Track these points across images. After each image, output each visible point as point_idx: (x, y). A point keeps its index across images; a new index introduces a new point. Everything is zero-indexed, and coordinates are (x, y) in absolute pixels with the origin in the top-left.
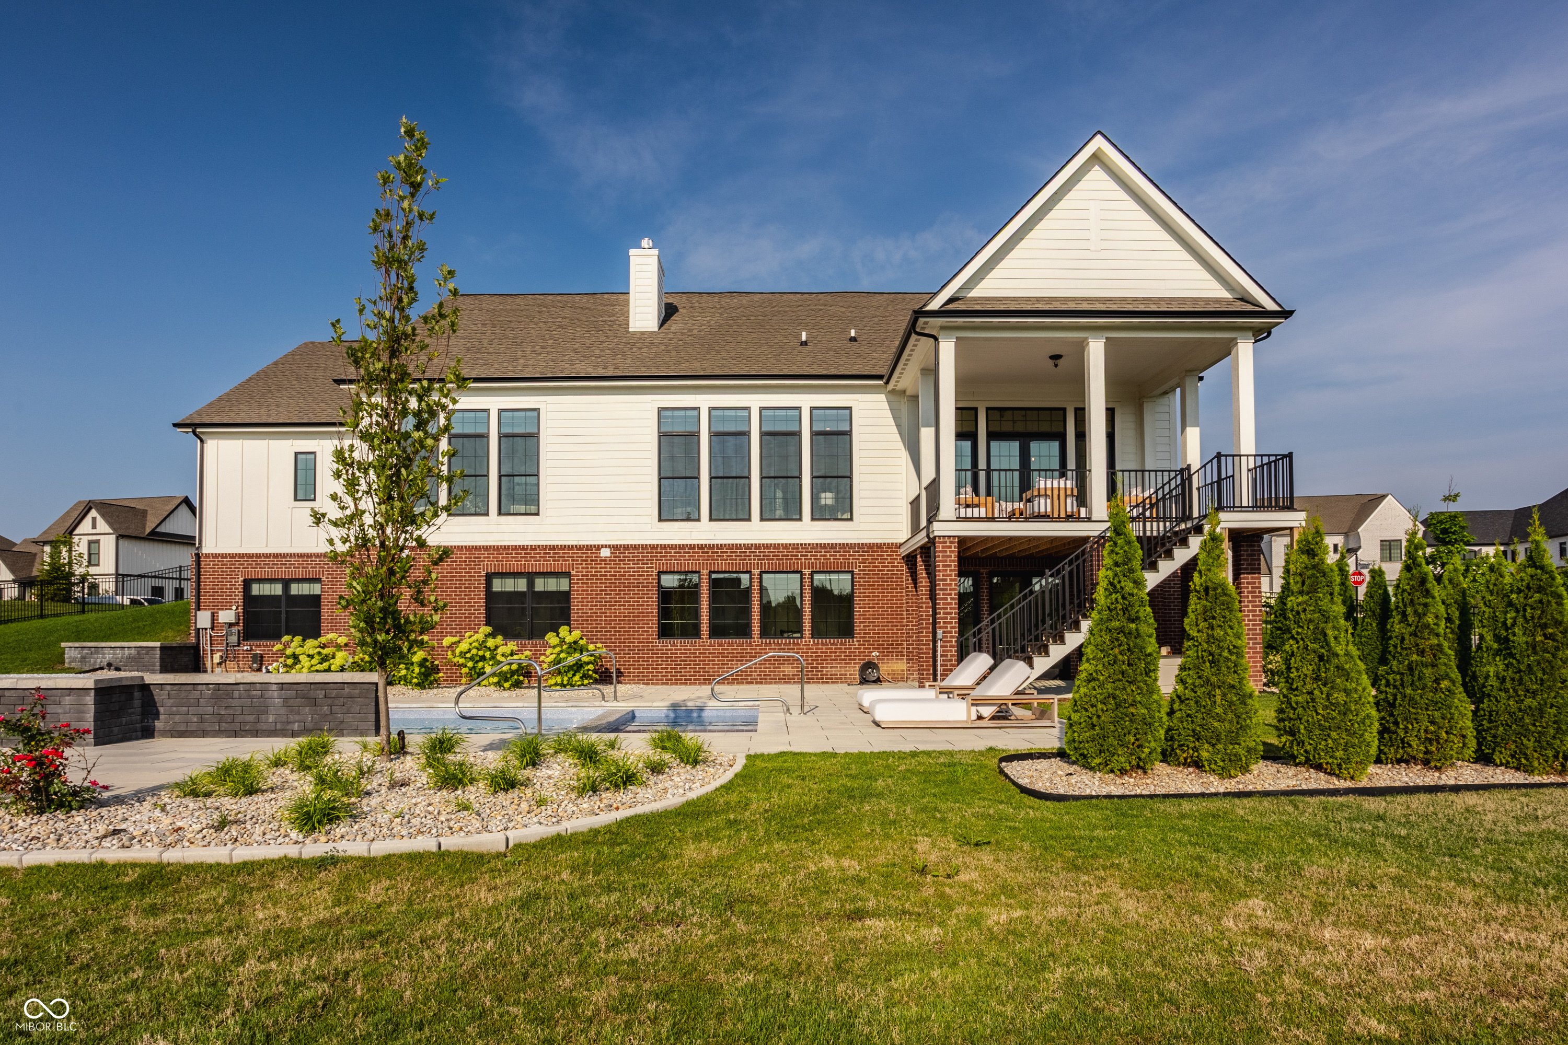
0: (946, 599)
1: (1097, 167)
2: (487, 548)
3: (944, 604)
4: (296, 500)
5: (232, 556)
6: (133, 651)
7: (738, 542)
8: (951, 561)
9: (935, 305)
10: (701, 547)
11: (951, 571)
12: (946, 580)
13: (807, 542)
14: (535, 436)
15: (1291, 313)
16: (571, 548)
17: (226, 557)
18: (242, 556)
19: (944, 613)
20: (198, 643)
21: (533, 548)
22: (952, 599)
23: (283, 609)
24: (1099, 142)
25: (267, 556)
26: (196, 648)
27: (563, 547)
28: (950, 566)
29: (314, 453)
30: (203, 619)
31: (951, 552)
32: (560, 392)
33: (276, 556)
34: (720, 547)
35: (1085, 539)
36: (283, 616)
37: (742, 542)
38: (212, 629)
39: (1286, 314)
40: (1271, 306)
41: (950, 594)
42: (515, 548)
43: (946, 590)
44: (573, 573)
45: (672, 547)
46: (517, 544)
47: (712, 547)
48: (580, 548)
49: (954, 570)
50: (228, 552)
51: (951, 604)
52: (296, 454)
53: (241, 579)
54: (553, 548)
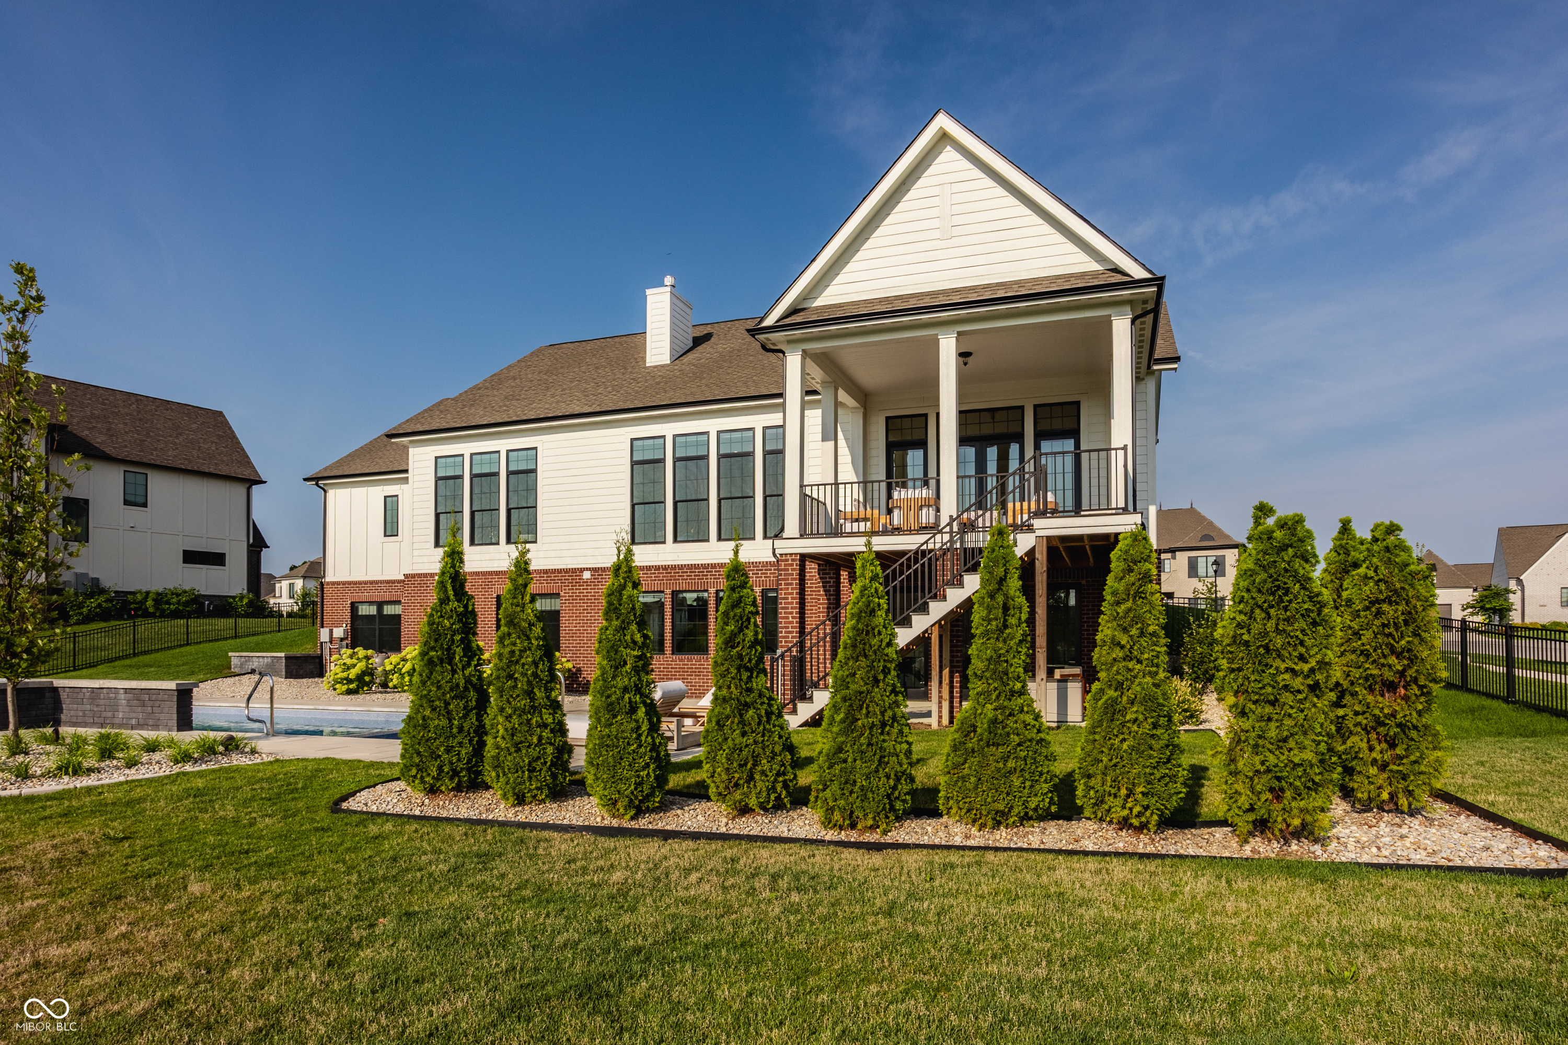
0: (788, 618)
1: (949, 148)
2: (497, 573)
3: (785, 623)
4: (385, 535)
5: (344, 583)
6: (269, 660)
7: (697, 562)
8: (792, 579)
9: (769, 321)
10: (665, 568)
11: (792, 589)
12: (787, 598)
13: (758, 560)
14: (533, 472)
15: (1164, 278)
16: (560, 571)
17: (340, 584)
18: (350, 583)
19: (786, 632)
20: (322, 654)
22: (793, 618)
23: (377, 627)
24: (943, 121)
25: (366, 583)
26: (320, 657)
27: (554, 571)
28: (791, 584)
29: (397, 496)
30: (324, 635)
31: (793, 570)
32: (553, 431)
33: (372, 582)
34: (682, 567)
35: (902, 553)
36: (377, 632)
37: (700, 562)
38: (331, 642)
41: (792, 613)
43: (787, 608)
44: (562, 594)
45: (641, 569)
47: (674, 567)
48: (567, 571)
49: (796, 589)
50: (339, 580)
51: (792, 622)
52: (385, 497)
53: (350, 602)
54: (546, 571)
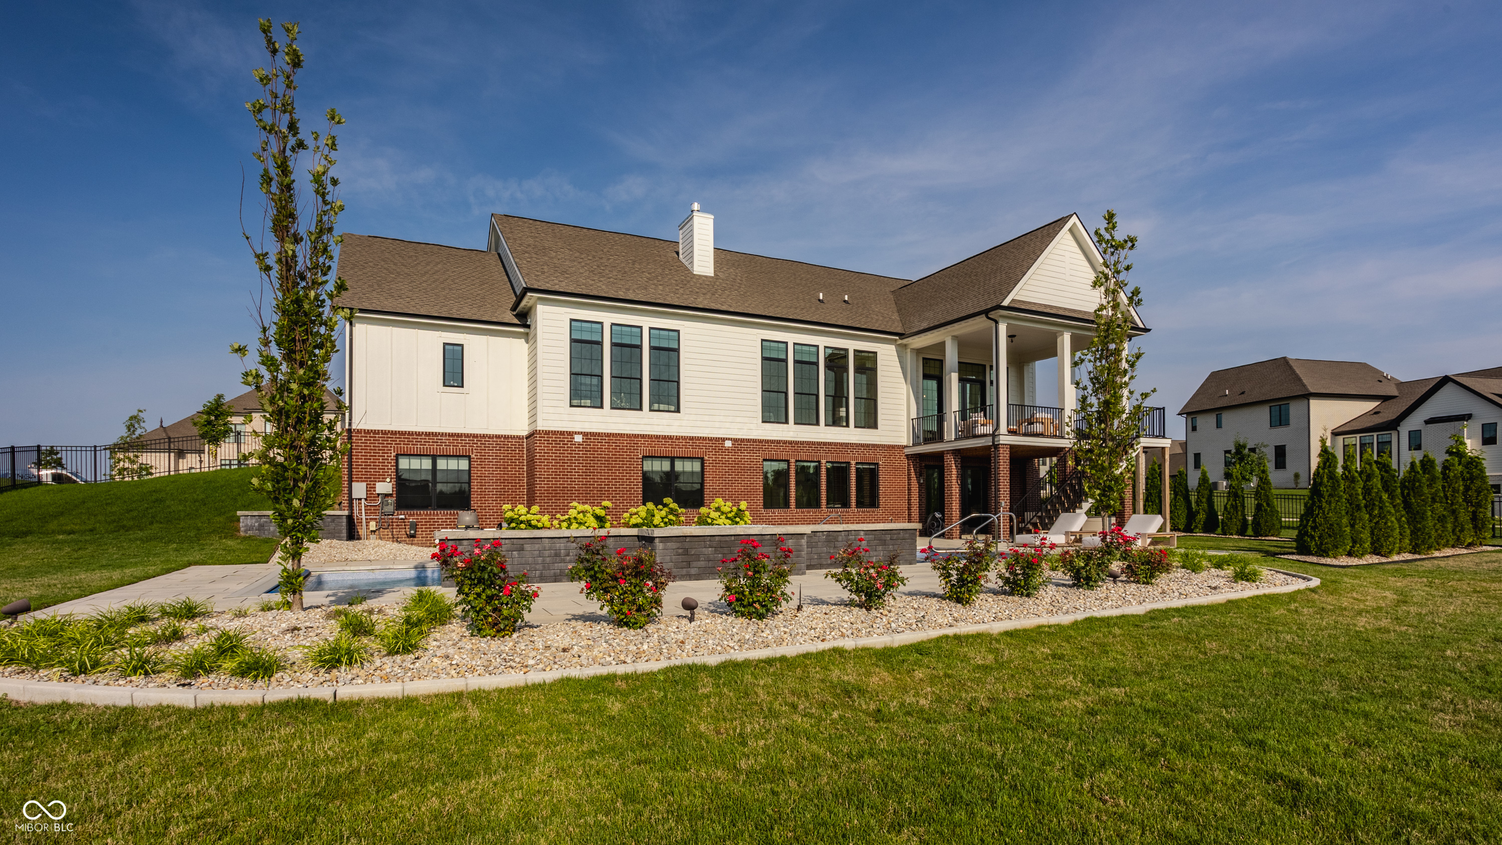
2: (643, 436)
4: (445, 385)
5: (384, 433)
7: (812, 440)
10: (790, 443)
13: (853, 442)
14: (677, 350)
15: (1149, 330)
16: (704, 439)
17: (378, 433)
18: (394, 433)
20: (352, 513)
21: (678, 438)
25: (419, 434)
26: (351, 516)
27: (699, 438)
29: (462, 345)
30: (358, 490)
33: (428, 434)
34: (802, 443)
37: (816, 440)
38: (367, 499)
39: (1147, 330)
40: (1141, 326)
42: (665, 437)
44: (706, 458)
45: (772, 442)
46: (666, 434)
47: (797, 443)
48: (711, 439)
50: (380, 428)
52: (444, 345)
53: (393, 454)
54: (692, 438)
